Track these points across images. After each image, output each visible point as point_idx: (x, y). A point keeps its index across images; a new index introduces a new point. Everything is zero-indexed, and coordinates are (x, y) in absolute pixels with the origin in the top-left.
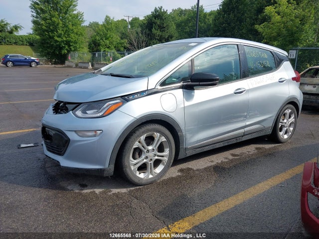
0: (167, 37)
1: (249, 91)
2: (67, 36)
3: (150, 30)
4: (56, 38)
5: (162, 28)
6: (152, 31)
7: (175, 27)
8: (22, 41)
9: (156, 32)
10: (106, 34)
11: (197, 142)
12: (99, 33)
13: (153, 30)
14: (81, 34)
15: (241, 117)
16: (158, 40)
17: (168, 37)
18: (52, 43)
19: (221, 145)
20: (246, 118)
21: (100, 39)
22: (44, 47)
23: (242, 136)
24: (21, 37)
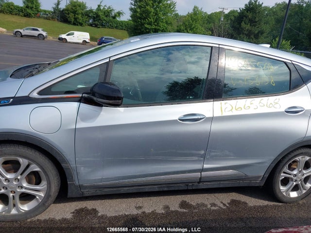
0: (256, 32)
1: (212, 119)
2: (156, 24)
3: (240, 24)
4: (147, 26)
5: (252, 22)
6: (241, 25)
7: (274, 22)
8: (122, 26)
9: (246, 26)
10: (192, 25)
11: (101, 180)
12: (185, 23)
13: (243, 24)
14: (171, 23)
15: (193, 155)
16: (246, 34)
17: (258, 33)
18: (142, 30)
19: (156, 189)
20: (204, 158)
21: (184, 29)
22: (136, 32)
23: (199, 183)
24: (121, 21)
